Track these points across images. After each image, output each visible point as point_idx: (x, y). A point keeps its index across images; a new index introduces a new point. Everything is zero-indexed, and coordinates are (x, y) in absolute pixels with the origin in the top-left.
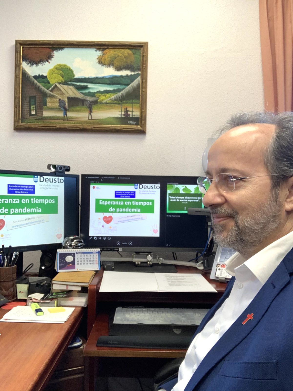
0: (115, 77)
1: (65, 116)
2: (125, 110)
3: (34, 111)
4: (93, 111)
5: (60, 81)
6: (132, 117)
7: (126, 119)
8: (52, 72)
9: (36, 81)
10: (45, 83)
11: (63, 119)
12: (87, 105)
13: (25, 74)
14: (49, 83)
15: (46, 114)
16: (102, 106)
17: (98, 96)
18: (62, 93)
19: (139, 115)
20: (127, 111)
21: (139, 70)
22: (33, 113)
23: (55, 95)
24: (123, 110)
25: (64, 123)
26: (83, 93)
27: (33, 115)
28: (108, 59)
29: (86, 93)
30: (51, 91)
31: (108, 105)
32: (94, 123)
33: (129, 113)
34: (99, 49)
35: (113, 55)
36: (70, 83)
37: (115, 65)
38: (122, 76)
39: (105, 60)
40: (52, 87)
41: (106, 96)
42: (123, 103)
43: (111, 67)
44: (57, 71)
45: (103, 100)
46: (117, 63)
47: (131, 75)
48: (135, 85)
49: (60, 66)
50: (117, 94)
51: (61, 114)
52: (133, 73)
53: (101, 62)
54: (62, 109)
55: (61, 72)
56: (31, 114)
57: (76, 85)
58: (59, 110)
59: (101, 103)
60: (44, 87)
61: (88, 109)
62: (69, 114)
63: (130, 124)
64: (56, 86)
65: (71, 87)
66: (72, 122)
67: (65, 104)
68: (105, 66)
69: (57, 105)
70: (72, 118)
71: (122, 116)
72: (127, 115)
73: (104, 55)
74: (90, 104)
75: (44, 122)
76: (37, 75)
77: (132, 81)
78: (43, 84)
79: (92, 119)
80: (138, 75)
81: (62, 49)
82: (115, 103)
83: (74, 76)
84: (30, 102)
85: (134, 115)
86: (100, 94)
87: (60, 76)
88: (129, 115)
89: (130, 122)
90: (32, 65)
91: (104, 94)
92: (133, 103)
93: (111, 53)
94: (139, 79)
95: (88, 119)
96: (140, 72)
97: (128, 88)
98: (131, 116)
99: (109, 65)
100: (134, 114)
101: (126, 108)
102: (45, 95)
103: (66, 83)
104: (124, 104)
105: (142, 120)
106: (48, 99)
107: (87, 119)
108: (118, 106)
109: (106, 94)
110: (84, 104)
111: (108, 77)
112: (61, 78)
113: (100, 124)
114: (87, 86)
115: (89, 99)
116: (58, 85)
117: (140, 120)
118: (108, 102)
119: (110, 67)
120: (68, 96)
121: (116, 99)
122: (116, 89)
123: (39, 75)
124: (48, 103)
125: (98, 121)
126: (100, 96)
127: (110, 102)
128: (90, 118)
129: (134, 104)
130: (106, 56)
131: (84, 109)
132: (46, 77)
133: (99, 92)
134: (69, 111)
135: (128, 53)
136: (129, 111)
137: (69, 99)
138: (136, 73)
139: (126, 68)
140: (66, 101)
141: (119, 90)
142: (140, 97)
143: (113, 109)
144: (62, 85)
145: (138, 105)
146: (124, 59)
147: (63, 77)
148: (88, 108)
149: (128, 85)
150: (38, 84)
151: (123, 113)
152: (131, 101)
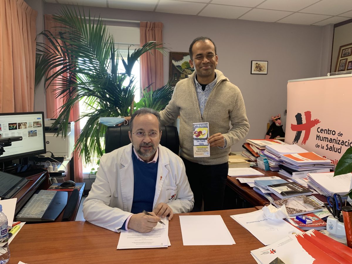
8: (183, 64)
9: (177, 68)
10: (180, 68)
13: (173, 65)
14: (182, 68)
22: (176, 79)
30: (183, 71)
44: (185, 64)
49: (186, 62)
56: (175, 80)
60: (180, 70)
65: (190, 70)
67: (187, 76)
69: (184, 76)
81: (187, 56)
84: (175, 76)
90: (176, 62)
102: (180, 73)
103: (188, 69)
112: (186, 67)
123: (178, 65)
124: (181, 76)
132: (181, 66)
147: (187, 66)
150: (178, 69)
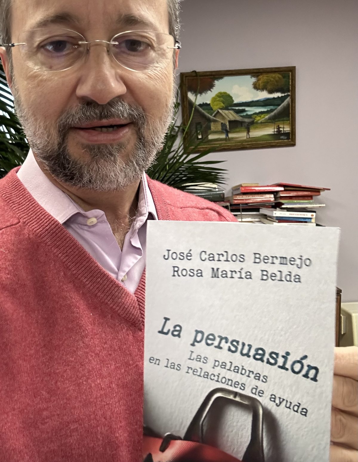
0: (268, 99)
1: (227, 137)
2: (277, 127)
3: (201, 135)
4: (251, 130)
5: (221, 107)
6: (284, 133)
7: (279, 134)
8: (214, 99)
9: (201, 109)
10: (209, 110)
11: (225, 140)
12: (245, 126)
13: (191, 104)
14: (212, 109)
15: (211, 137)
16: (258, 126)
17: (254, 117)
18: (224, 118)
19: (290, 131)
20: (279, 128)
21: (289, 91)
22: (200, 137)
23: (217, 119)
24: (276, 128)
25: (226, 144)
26: (241, 116)
27: (200, 139)
28: (262, 84)
29: (244, 116)
30: (214, 116)
31: (263, 124)
32: (251, 141)
33: (281, 129)
34: (254, 76)
35: (266, 80)
36: (230, 108)
37: (268, 89)
38: (274, 98)
39: (259, 85)
40: (215, 113)
41: (260, 116)
42: (276, 121)
43: (265, 91)
44: (218, 99)
45: (258, 120)
46: (269, 87)
47: (282, 96)
48: (285, 105)
49: (220, 93)
50: (270, 114)
51: (223, 136)
52: (283, 95)
53: (256, 87)
54: (224, 131)
55: (222, 99)
56: (198, 139)
57: (235, 109)
58: (221, 132)
59: (257, 123)
60: (208, 113)
61: (246, 130)
62: (231, 135)
63: (282, 139)
64: (218, 112)
65: (231, 112)
66: (232, 142)
67: (226, 127)
68: (259, 90)
69: (220, 128)
70: (232, 138)
71: (275, 133)
72: (279, 131)
73: (258, 80)
74: (248, 125)
75: (209, 145)
76: (202, 103)
77: (283, 102)
78: (207, 111)
79: (249, 138)
80: (288, 96)
81: (222, 78)
82: (270, 122)
83: (233, 101)
84: (196, 128)
85: (285, 131)
86: (256, 116)
87: (221, 103)
88: (281, 131)
89: (282, 137)
90: (196, 95)
91: (259, 116)
92: (283, 120)
93: (264, 78)
94: (288, 99)
95: (247, 138)
96: (289, 94)
97: (279, 108)
98: (282, 132)
99: (262, 89)
100: (285, 129)
101: (279, 126)
102: (209, 120)
103: (226, 108)
104: (276, 123)
105: (292, 135)
106: (212, 124)
107: (245, 138)
108: (272, 124)
109: (260, 115)
110: (243, 125)
111: (262, 100)
112: (222, 105)
113: (256, 141)
114: (244, 109)
115: (247, 120)
116: (220, 111)
117: (290, 135)
118: (263, 122)
119: (263, 90)
120: (229, 119)
121: (270, 119)
122: (269, 109)
123: (203, 103)
124: (212, 127)
125: (254, 139)
126: (256, 117)
127: (264, 122)
128: (248, 137)
129: (285, 122)
130: (260, 82)
131: (243, 130)
132: (209, 104)
133: (255, 114)
134: (230, 132)
135: (279, 77)
136: (281, 128)
137: (230, 122)
138: (286, 94)
139: (277, 91)
140: (228, 124)
141: (272, 111)
142: (290, 115)
143: (267, 127)
144: (224, 111)
145: (289, 122)
146: (276, 83)
147: (224, 103)
148: (246, 128)
149: (279, 105)
150: (203, 111)
151: (276, 130)
152: (282, 119)
